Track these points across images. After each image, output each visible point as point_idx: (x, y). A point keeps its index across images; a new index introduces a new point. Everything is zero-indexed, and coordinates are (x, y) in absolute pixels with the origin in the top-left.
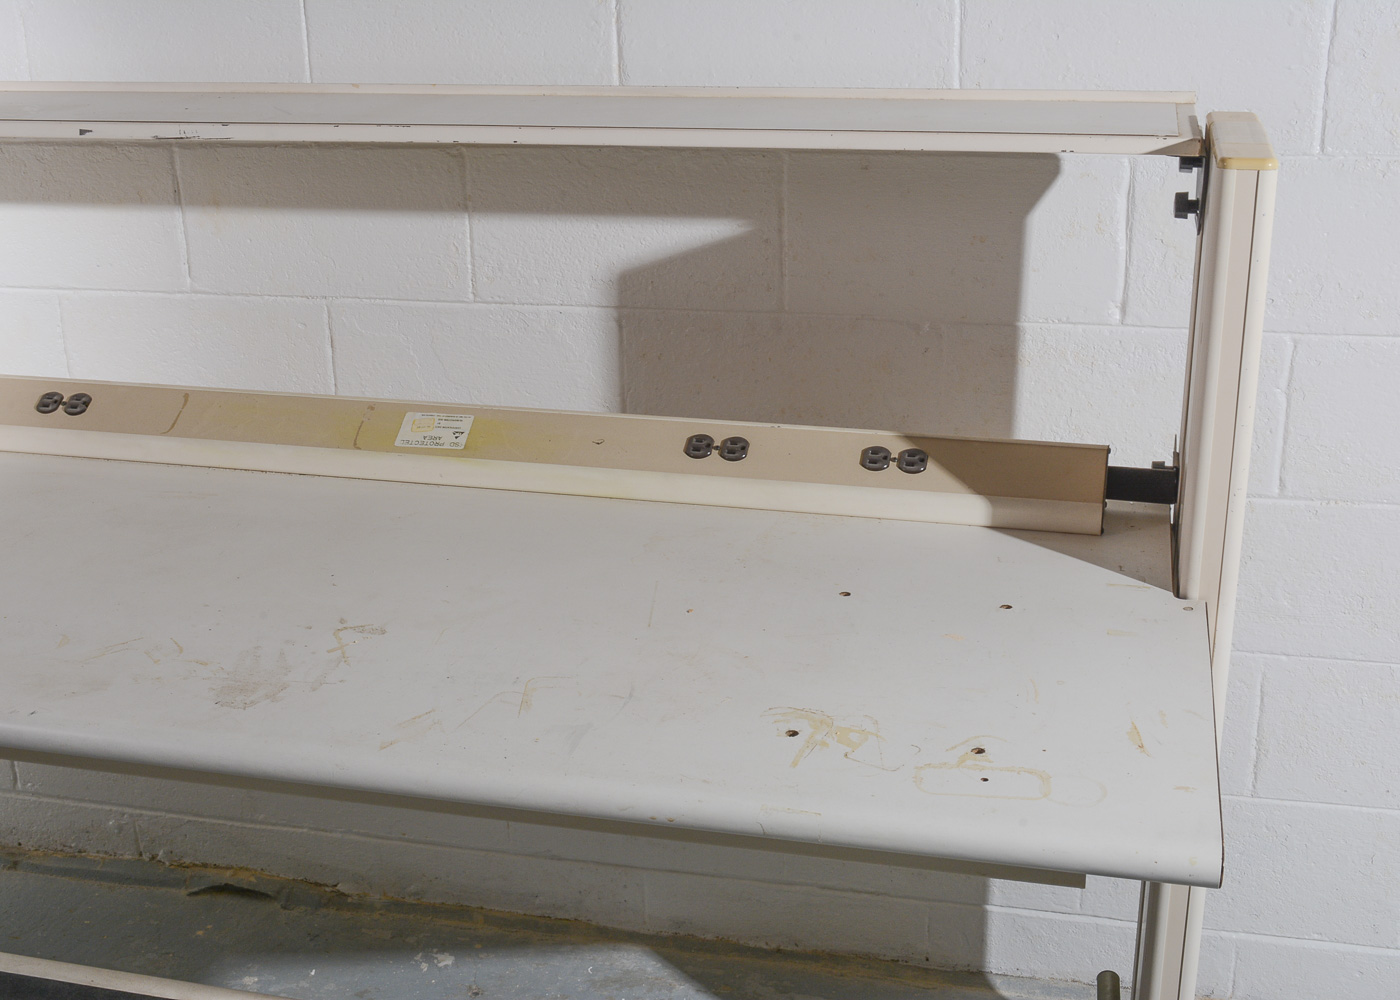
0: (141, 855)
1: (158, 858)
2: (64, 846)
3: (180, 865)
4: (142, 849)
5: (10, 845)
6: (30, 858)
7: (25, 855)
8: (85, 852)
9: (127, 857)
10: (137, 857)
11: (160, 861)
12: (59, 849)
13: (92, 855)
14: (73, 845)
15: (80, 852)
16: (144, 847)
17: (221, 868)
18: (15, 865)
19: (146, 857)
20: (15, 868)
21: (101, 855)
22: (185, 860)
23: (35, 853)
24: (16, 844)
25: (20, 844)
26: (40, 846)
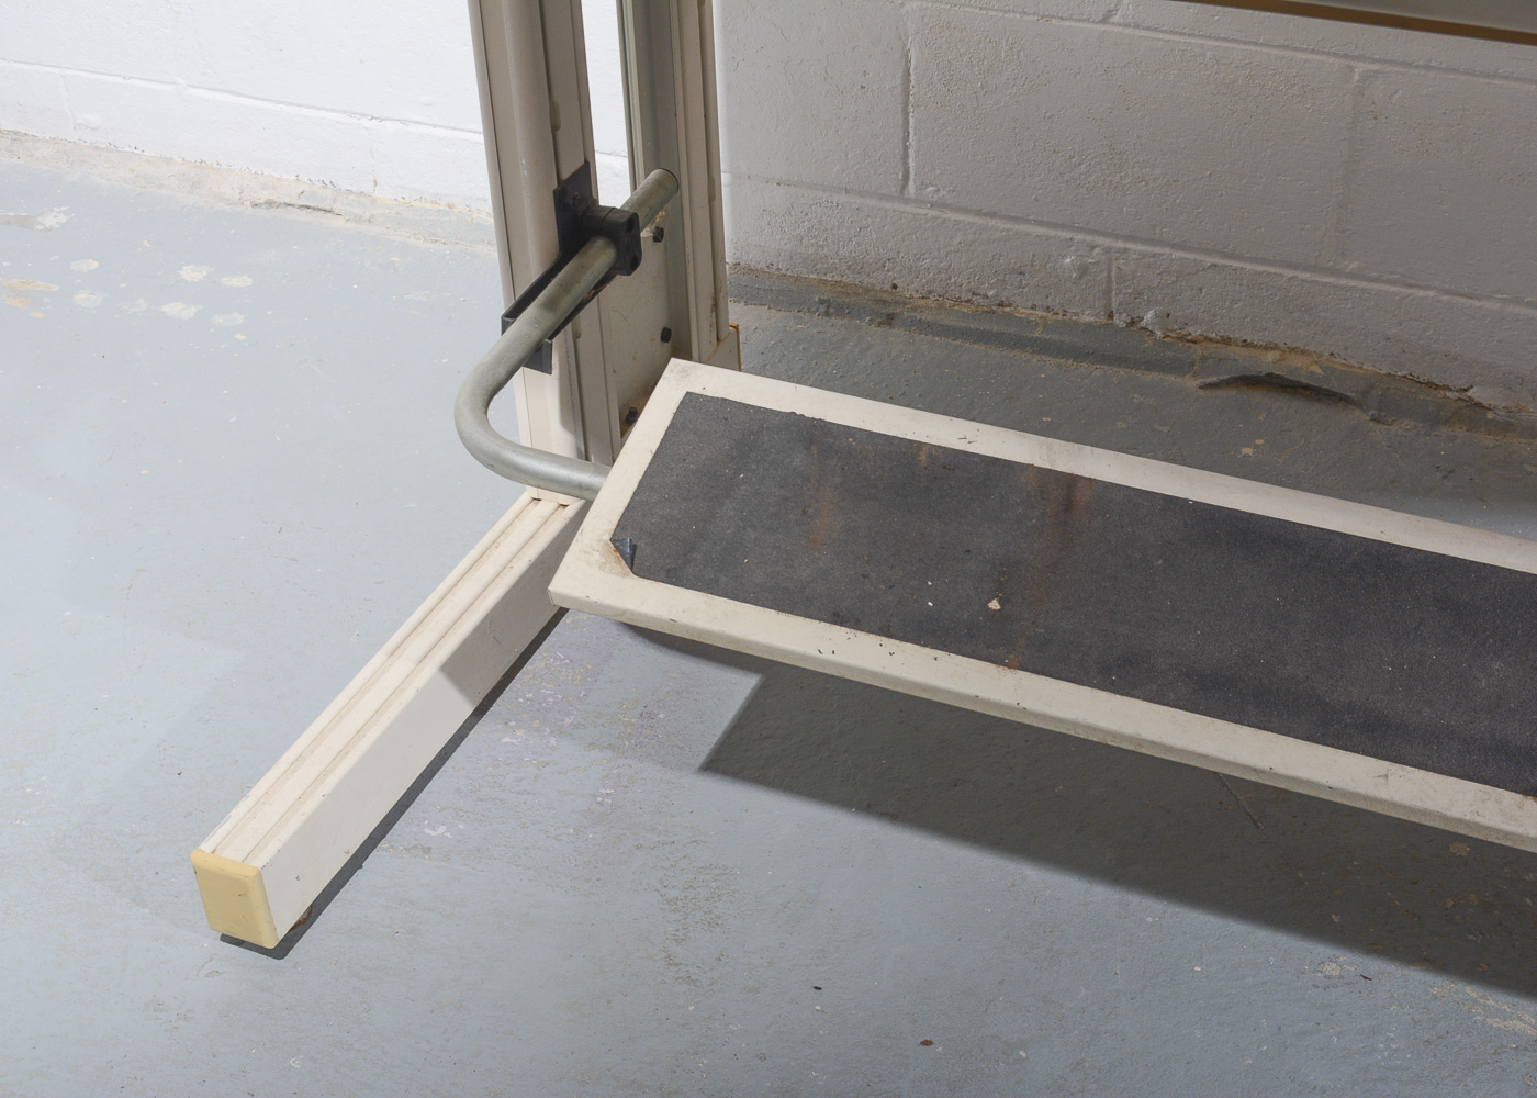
0: (1111, 316)
1: (1143, 324)
2: (974, 294)
3: (1181, 338)
4: (1114, 307)
5: (878, 287)
6: (914, 309)
7: (905, 304)
8: (1010, 305)
9: (1086, 318)
10: (1103, 320)
11: (1145, 329)
12: (964, 297)
13: (1023, 311)
14: (990, 294)
15: (1001, 305)
16: (1121, 304)
17: (1255, 346)
18: (889, 320)
19: (1120, 321)
20: (890, 324)
21: (1040, 313)
22: (1191, 330)
23: (922, 302)
24: (888, 286)
25: (895, 287)
26: (930, 292)
